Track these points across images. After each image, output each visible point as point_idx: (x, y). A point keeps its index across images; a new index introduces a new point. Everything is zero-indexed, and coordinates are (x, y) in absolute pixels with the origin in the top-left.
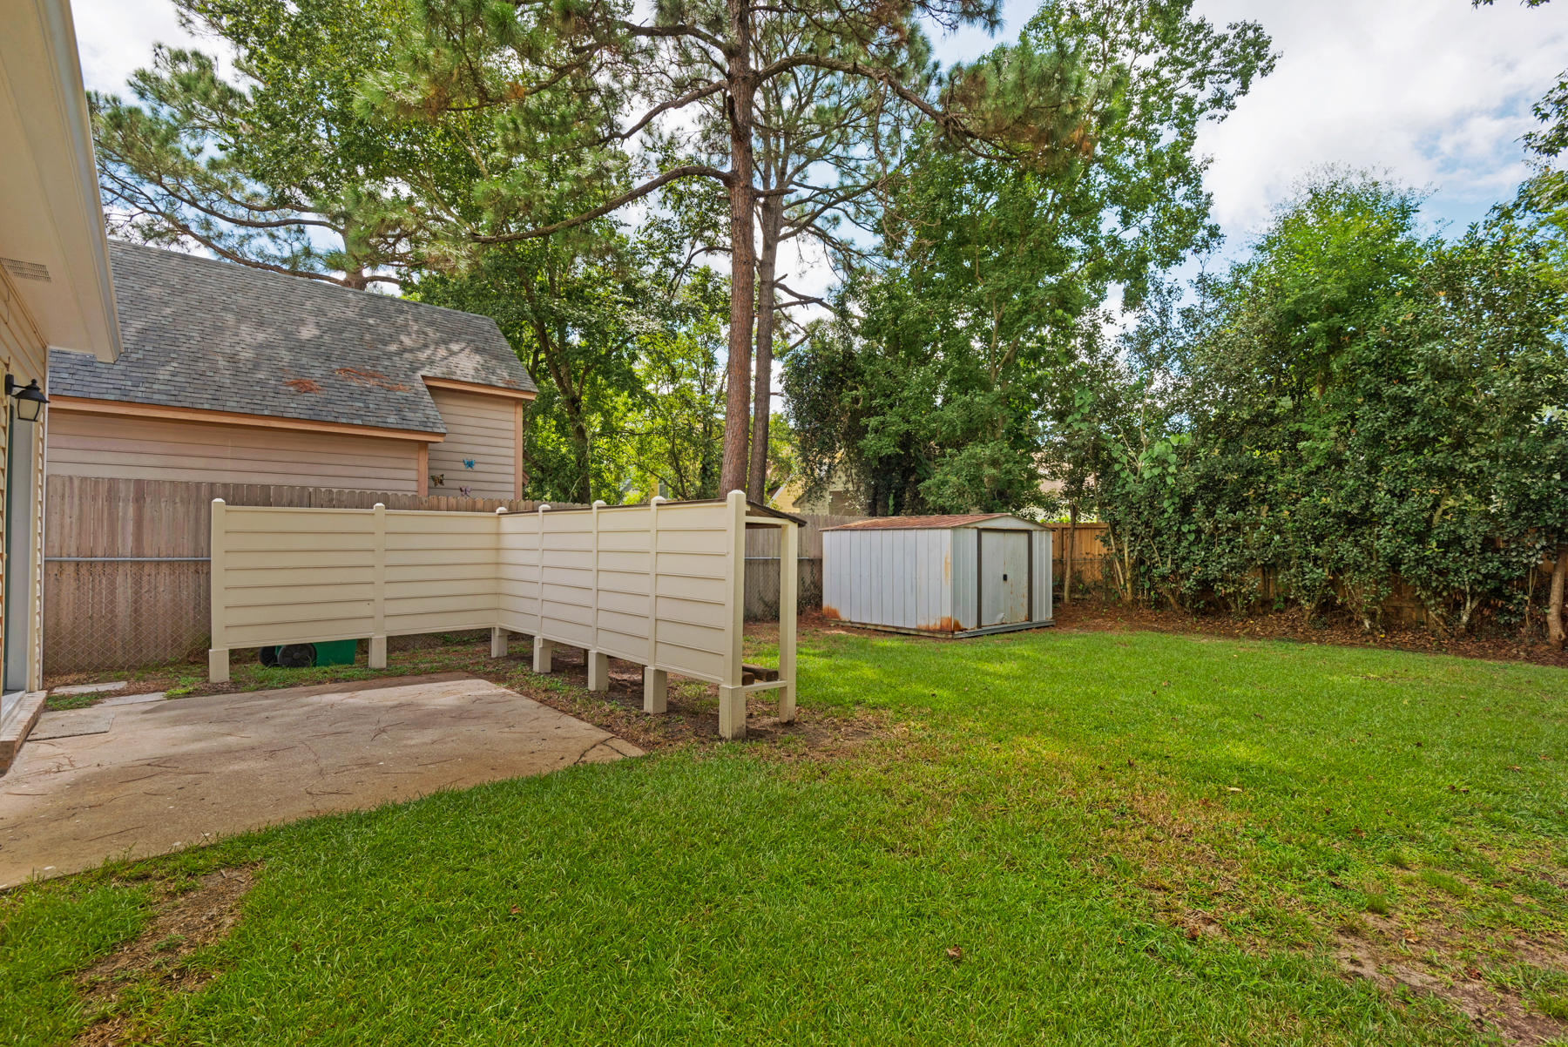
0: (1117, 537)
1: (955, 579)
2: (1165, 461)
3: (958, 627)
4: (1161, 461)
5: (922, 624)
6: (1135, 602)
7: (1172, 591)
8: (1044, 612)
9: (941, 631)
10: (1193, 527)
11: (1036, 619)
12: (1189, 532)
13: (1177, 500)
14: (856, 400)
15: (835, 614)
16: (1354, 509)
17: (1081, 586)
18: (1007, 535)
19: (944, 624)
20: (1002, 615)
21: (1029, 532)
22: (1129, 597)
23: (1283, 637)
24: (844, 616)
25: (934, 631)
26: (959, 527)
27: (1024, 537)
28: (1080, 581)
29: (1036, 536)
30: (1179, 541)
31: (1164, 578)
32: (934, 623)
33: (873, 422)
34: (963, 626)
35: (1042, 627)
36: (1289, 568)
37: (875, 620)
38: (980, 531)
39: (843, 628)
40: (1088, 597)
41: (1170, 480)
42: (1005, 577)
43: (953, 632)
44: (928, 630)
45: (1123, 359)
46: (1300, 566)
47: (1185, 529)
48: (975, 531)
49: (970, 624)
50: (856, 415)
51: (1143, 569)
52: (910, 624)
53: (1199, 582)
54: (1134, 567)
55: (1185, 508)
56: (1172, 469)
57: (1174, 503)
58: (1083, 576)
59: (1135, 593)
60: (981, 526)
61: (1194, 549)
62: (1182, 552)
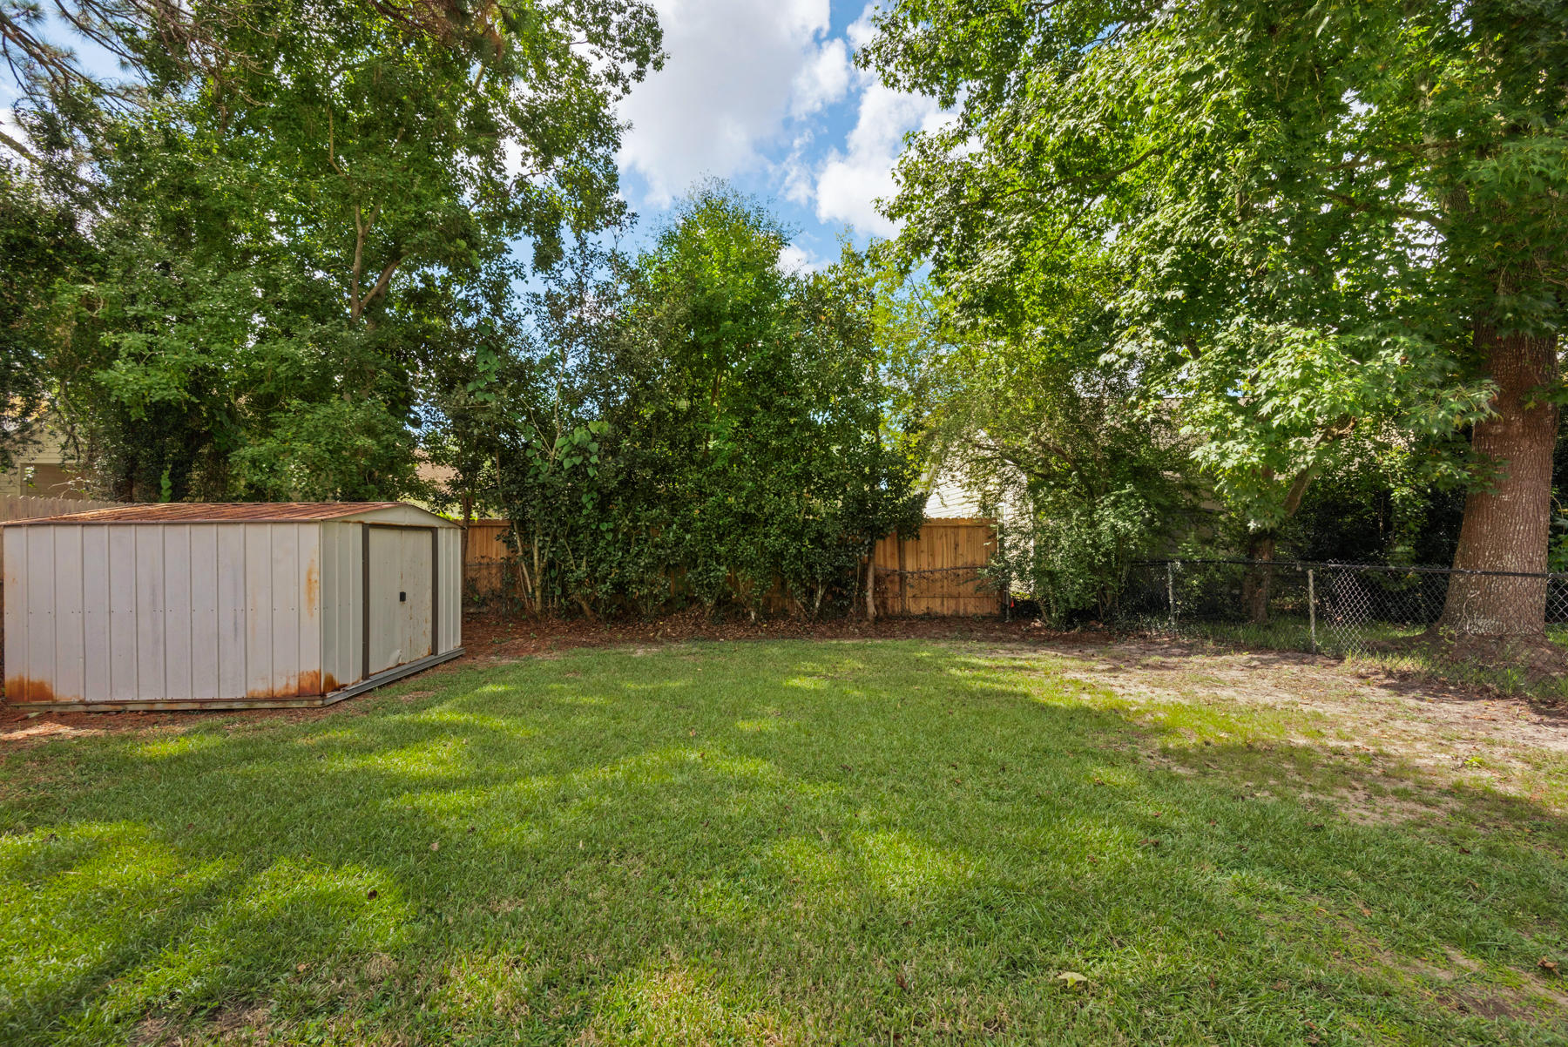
0: (527, 537)
1: (326, 607)
2: (586, 450)
3: (332, 685)
4: (580, 449)
5: (260, 688)
6: (545, 611)
7: (586, 597)
8: (451, 640)
9: (300, 695)
10: (611, 525)
11: (442, 650)
12: (608, 531)
13: (595, 495)
14: (89, 302)
15: (41, 692)
16: (751, 509)
17: (476, 598)
18: (405, 534)
19: (306, 684)
20: (398, 652)
21: (433, 530)
22: (538, 607)
23: (692, 637)
24: (66, 691)
25: (285, 698)
26: (333, 520)
27: (427, 538)
28: (475, 591)
29: (442, 534)
30: (595, 541)
31: (579, 583)
32: (284, 683)
33: (133, 340)
34: (339, 680)
35: (451, 659)
36: (696, 567)
37: (150, 691)
38: (367, 527)
39: (63, 718)
40: (485, 609)
41: (591, 471)
42: (403, 597)
43: (323, 695)
44: (273, 699)
45: (529, 325)
46: (706, 564)
47: (604, 527)
48: (359, 529)
49: (350, 676)
50: (87, 329)
51: (553, 574)
52: (232, 690)
53: (614, 585)
54: (545, 571)
55: (603, 506)
56: (594, 459)
57: (592, 499)
58: (478, 586)
59: (544, 602)
60: (369, 519)
61: (611, 549)
62: (599, 553)
